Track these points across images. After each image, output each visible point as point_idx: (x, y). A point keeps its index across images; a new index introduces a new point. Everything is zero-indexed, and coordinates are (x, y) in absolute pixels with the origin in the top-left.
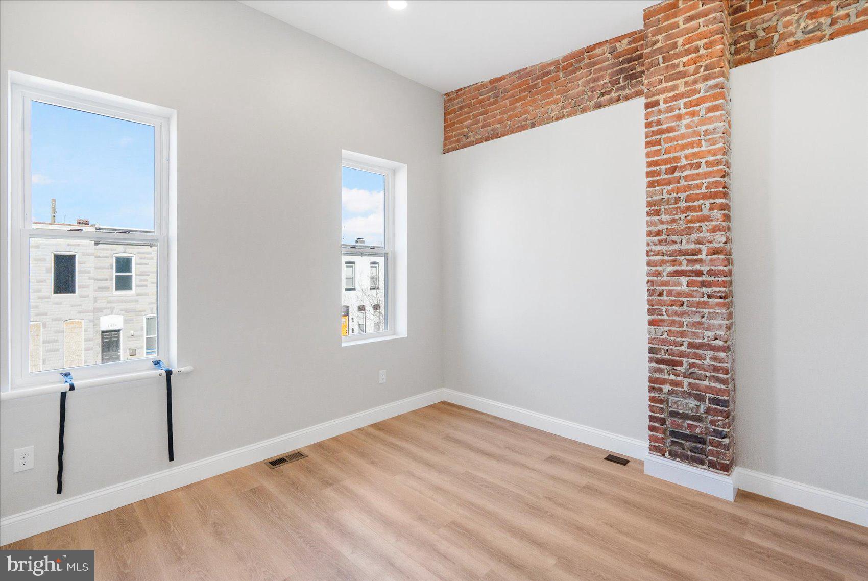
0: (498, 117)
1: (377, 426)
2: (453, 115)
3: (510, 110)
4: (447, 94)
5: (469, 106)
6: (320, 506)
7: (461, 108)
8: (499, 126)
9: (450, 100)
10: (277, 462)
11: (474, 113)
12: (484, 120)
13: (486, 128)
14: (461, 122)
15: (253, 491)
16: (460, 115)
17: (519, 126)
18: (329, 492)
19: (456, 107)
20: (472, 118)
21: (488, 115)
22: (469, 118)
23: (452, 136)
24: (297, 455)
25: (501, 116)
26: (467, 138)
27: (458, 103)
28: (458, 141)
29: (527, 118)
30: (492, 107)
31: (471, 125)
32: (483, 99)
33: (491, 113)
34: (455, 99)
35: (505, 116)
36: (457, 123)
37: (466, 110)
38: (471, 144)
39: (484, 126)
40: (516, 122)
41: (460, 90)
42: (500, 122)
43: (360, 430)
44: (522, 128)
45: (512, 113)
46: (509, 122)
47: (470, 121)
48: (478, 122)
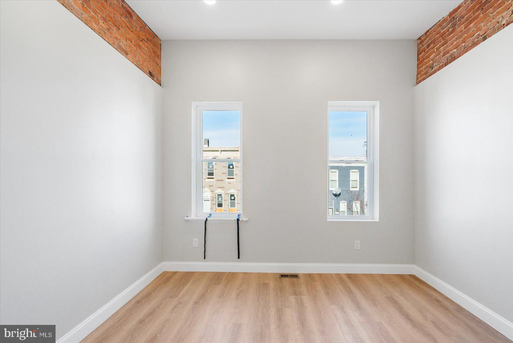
0: (455, 43)
1: (349, 276)
2: (423, 53)
3: (464, 33)
4: (419, 39)
5: (433, 42)
6: (282, 302)
7: (428, 46)
8: (455, 50)
9: (422, 42)
10: (283, 276)
11: (437, 46)
12: (444, 49)
13: (445, 56)
14: (428, 57)
15: (264, 284)
16: (428, 52)
17: (472, 45)
18: (292, 298)
19: (425, 46)
20: (435, 50)
21: (447, 44)
22: (434, 52)
23: (422, 71)
24: (295, 276)
25: (457, 41)
26: (433, 69)
27: (426, 43)
28: (426, 73)
29: (479, 35)
30: (450, 36)
31: (435, 57)
32: (444, 31)
33: (450, 42)
34: (424, 40)
35: (461, 40)
36: (425, 59)
37: (432, 46)
38: (435, 72)
39: (444, 55)
40: (469, 42)
41: (428, 31)
42: (456, 47)
43: (338, 275)
44: (475, 44)
45: (466, 35)
46: (463, 44)
47: (434, 54)
48: (440, 52)
